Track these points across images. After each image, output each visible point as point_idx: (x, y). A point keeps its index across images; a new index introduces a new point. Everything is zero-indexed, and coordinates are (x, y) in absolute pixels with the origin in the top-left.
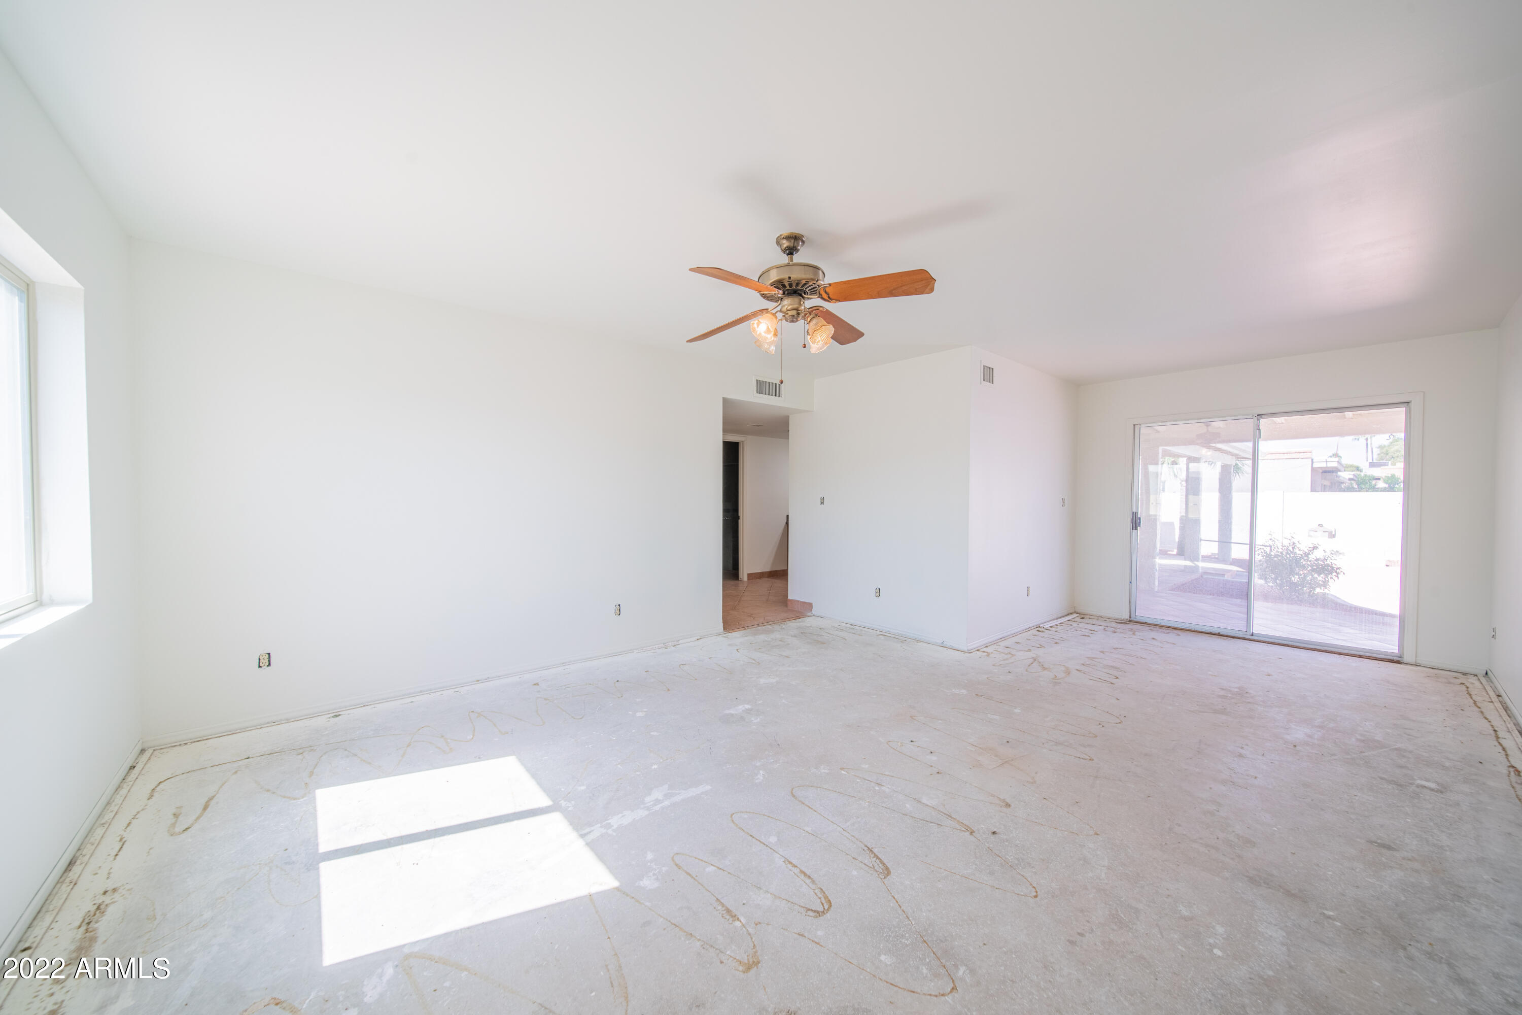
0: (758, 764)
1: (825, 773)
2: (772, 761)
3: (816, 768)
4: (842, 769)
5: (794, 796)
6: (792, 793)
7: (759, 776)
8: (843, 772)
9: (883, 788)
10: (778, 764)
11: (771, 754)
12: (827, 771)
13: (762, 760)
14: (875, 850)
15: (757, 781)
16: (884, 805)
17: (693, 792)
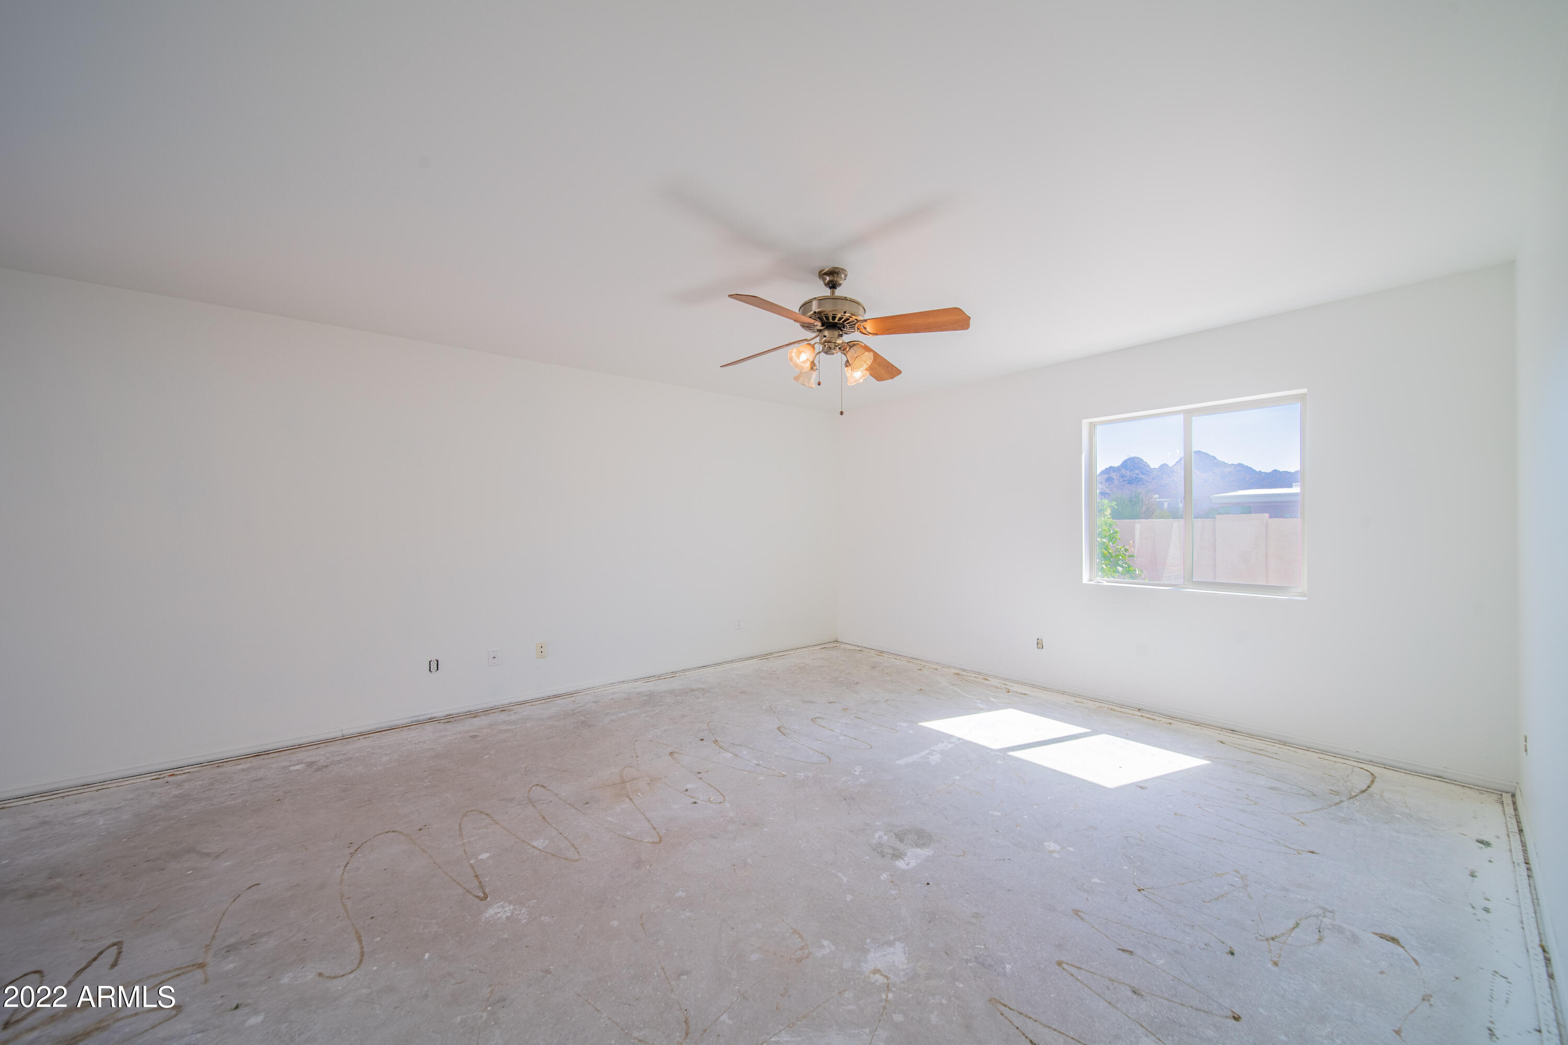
0: (862, 780)
1: (800, 773)
2: (849, 783)
3: (808, 776)
4: (784, 776)
5: (829, 757)
6: (830, 759)
7: (859, 770)
8: (784, 773)
9: (756, 762)
10: (843, 780)
11: (852, 789)
12: (799, 774)
13: (859, 783)
14: (781, 734)
15: (860, 767)
16: (762, 753)
17: (909, 760)
